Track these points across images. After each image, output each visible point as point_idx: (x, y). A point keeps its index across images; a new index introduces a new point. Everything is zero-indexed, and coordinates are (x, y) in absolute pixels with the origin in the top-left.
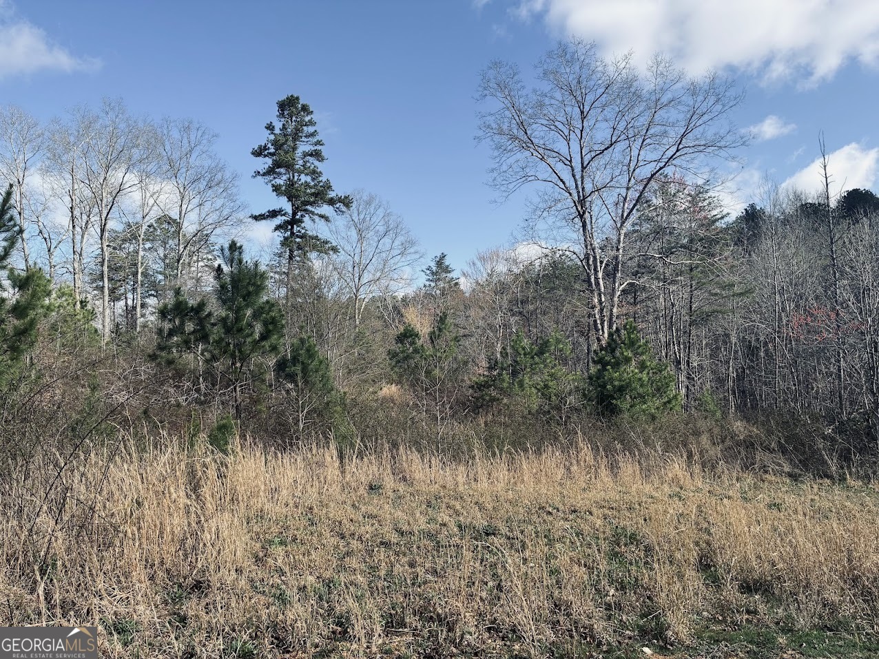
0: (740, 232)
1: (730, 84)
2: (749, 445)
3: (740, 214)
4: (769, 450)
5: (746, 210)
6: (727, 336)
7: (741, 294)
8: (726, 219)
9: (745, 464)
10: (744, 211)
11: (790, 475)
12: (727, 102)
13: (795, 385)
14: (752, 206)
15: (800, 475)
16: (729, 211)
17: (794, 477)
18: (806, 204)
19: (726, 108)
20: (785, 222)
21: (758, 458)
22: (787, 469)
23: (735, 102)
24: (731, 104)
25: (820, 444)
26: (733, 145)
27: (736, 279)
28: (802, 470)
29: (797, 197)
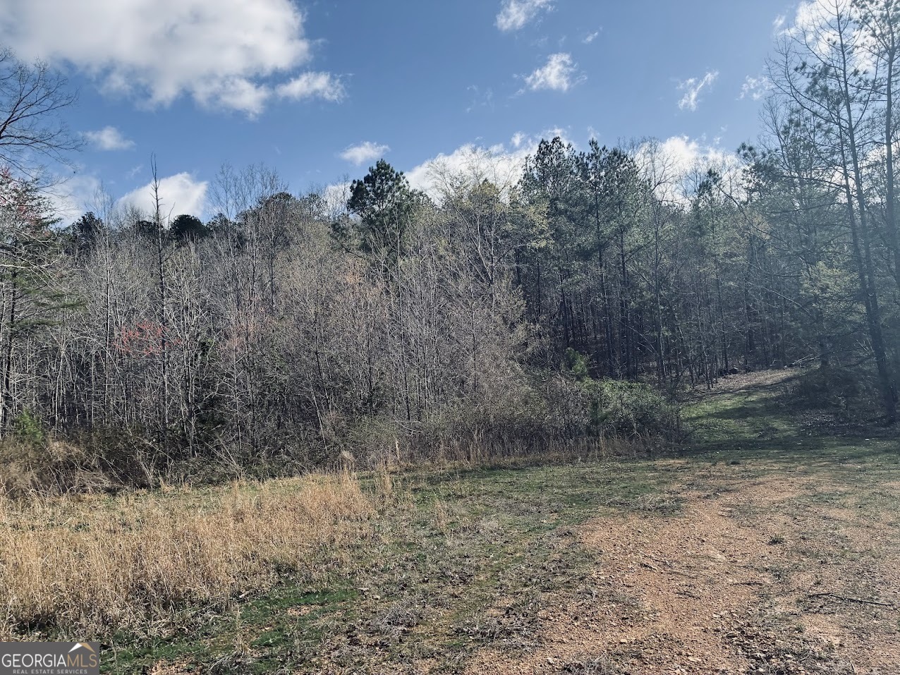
0: (74, 239)
1: (62, 81)
2: (69, 465)
3: (77, 221)
4: (89, 468)
5: (83, 217)
6: (56, 349)
7: (72, 306)
8: (58, 225)
9: (63, 486)
10: (81, 218)
11: (108, 491)
12: (58, 99)
13: (123, 399)
14: (90, 215)
15: (119, 489)
16: (62, 217)
17: (112, 492)
18: (142, 222)
19: (57, 105)
20: (122, 235)
21: (77, 478)
22: (107, 484)
23: (68, 102)
24: (63, 102)
25: (139, 456)
26: (65, 147)
27: (65, 289)
28: (121, 484)
29: (135, 214)
